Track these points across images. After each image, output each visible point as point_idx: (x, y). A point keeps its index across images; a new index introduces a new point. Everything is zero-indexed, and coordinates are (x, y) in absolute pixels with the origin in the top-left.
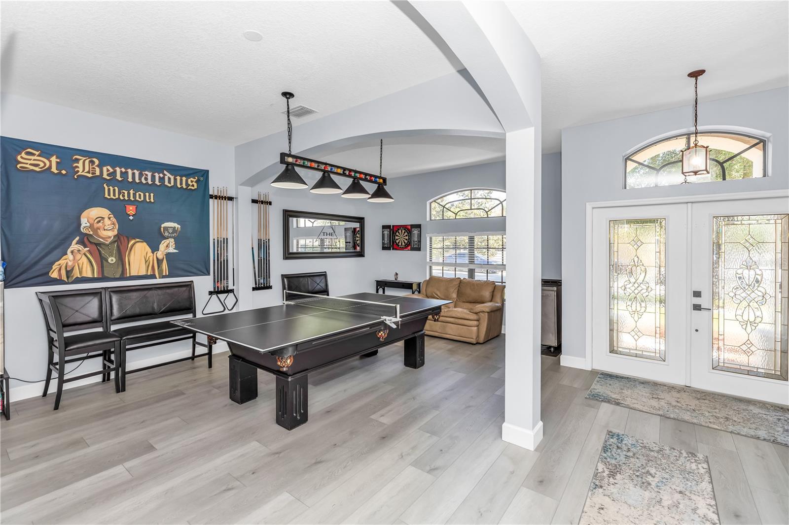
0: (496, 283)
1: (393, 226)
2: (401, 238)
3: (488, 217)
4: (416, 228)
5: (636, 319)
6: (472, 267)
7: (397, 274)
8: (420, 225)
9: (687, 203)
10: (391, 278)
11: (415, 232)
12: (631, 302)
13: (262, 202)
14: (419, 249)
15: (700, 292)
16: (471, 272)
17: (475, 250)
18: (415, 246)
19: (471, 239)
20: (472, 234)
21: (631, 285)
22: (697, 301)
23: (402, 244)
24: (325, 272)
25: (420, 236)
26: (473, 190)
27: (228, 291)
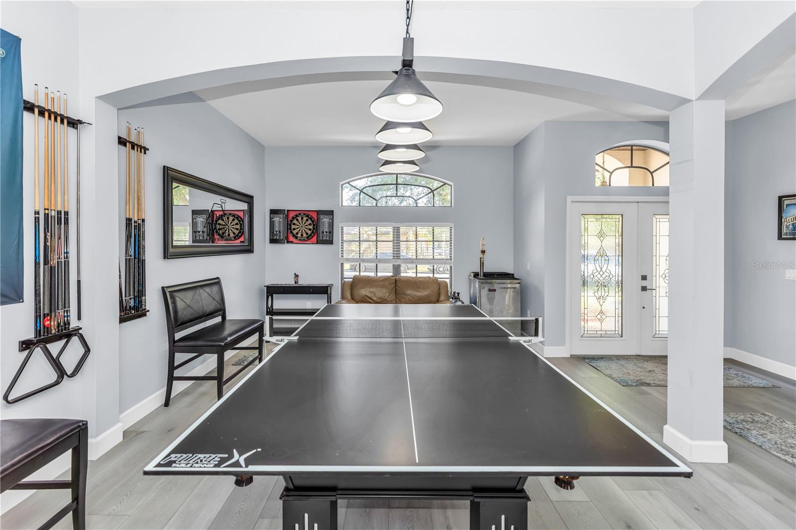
0: (439, 280)
1: (288, 211)
2: (302, 227)
3: (417, 206)
4: (327, 215)
5: (601, 303)
6: (398, 262)
7: (296, 276)
8: (333, 211)
9: (638, 202)
10: (290, 282)
11: (325, 220)
12: (597, 288)
13: (133, 146)
14: (330, 242)
15: (646, 276)
16: (397, 269)
17: (401, 243)
18: (325, 239)
19: (397, 231)
20: (397, 225)
21: (598, 273)
22: (644, 283)
23: (302, 235)
24: (218, 278)
25: (331, 225)
26: (400, 174)
27: (66, 334)
